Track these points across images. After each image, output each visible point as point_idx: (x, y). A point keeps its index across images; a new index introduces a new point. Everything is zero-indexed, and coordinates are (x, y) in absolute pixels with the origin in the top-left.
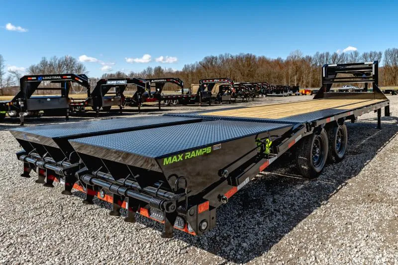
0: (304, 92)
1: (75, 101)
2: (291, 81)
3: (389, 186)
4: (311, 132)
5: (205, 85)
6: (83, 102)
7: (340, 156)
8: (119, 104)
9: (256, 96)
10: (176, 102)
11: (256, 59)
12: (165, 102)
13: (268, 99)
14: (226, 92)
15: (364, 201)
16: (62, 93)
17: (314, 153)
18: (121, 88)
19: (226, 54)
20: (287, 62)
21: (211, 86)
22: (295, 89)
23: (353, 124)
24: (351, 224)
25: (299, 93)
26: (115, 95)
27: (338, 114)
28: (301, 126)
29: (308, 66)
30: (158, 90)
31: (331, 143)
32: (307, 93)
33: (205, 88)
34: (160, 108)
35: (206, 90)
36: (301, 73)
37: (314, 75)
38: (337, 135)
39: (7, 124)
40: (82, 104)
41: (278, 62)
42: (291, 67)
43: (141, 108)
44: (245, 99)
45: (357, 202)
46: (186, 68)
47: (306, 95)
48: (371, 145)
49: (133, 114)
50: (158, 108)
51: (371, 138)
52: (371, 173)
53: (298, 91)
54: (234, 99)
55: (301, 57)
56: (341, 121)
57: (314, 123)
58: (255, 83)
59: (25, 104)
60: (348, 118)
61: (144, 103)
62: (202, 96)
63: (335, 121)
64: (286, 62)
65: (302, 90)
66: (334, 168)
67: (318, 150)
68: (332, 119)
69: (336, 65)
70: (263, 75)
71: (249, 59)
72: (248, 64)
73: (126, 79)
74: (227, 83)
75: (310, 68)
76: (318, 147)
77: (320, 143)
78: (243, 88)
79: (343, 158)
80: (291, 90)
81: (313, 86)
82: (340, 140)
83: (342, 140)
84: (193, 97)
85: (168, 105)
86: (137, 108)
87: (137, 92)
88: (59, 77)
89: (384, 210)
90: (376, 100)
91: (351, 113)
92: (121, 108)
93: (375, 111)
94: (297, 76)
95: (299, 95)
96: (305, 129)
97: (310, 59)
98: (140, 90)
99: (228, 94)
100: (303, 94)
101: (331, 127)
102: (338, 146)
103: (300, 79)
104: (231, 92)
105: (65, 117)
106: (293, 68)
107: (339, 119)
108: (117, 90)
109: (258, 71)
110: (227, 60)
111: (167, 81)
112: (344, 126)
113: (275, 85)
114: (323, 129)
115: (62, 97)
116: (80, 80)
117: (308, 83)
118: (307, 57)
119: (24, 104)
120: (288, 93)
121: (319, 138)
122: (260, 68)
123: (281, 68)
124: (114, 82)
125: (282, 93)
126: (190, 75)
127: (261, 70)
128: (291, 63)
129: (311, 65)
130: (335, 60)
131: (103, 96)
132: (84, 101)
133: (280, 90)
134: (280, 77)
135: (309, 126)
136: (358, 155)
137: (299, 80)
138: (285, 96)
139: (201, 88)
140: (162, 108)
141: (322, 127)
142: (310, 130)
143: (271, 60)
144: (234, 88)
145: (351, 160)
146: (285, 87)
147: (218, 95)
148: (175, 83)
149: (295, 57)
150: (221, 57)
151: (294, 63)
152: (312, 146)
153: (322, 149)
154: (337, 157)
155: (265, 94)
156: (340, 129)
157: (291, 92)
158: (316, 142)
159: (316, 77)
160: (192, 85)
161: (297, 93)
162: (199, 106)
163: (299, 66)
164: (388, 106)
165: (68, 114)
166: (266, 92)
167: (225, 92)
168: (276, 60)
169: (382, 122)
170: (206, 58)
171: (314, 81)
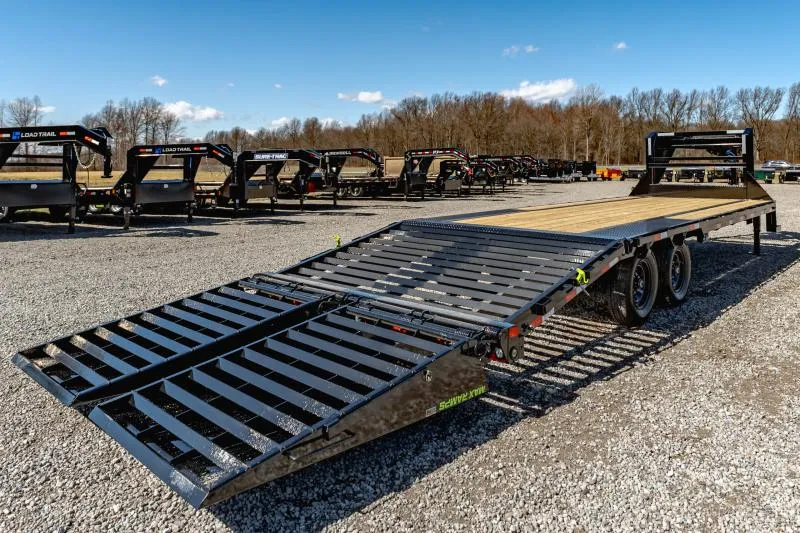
0: (606, 175)
1: (204, 188)
2: (577, 150)
3: (755, 341)
4: (631, 255)
5: (416, 162)
6: (214, 191)
7: (679, 296)
8: (271, 195)
9: (508, 182)
10: (358, 191)
11: (505, 103)
12: (354, 192)
13: (532, 188)
14: (454, 175)
15: (711, 357)
16: (185, 176)
17: (636, 286)
18: (276, 167)
19: (446, 94)
20: (571, 110)
21: (426, 163)
22: (588, 168)
23: (700, 245)
24: (690, 380)
25: (595, 176)
26: (264, 178)
27: (673, 228)
28: (617, 245)
29: (616, 116)
30: (334, 169)
31: (663, 275)
32: (614, 175)
33: (415, 166)
34: (335, 203)
35: (417, 169)
36: (601, 132)
37: (627, 137)
38: (672, 262)
39: (101, 227)
40: (213, 194)
41: (551, 111)
42: (578, 121)
43: (306, 202)
44: (488, 187)
45: (701, 357)
46: (365, 121)
47: (610, 179)
48: (736, 282)
49: (293, 214)
50: (331, 202)
51: (738, 271)
52: (728, 324)
53: (595, 172)
54: (467, 187)
55: (600, 99)
56: (679, 239)
57: (636, 241)
58: (508, 157)
59: (133, 193)
60: (690, 234)
61: (310, 194)
62: (409, 181)
63: (668, 239)
64: (567, 107)
65: (601, 169)
66: (668, 314)
67: (641, 283)
68: (664, 235)
69: (672, 134)
70: (518, 137)
71: (492, 103)
72: (490, 113)
73: (288, 152)
74: (455, 157)
75: (618, 121)
76: (642, 278)
77: (645, 272)
78: (486, 166)
79: (684, 300)
80: (579, 169)
81: (625, 161)
82: (677, 270)
83: (681, 270)
84: (393, 184)
85: (344, 198)
86: (297, 202)
87: (299, 173)
88: (188, 149)
89: (739, 367)
90: (750, 201)
91: (697, 226)
92: (272, 201)
93: (749, 222)
94: (591, 138)
95: (595, 179)
96: (622, 250)
97: (618, 103)
98: (305, 170)
99: (458, 177)
100: (604, 179)
101: (661, 248)
102: (674, 279)
103: (597, 144)
104: (462, 174)
105: (187, 216)
106: (581, 124)
107: (676, 237)
108: (268, 169)
109: (508, 129)
110: (448, 106)
111: (353, 155)
112: (686, 248)
113: (546, 159)
114: (650, 251)
115: (184, 181)
116: (220, 155)
117: (614, 153)
118: (613, 98)
119: (131, 192)
120: (574, 175)
121: (644, 264)
122: (514, 122)
123: (557, 121)
124: (267, 157)
125: (560, 175)
126: (372, 135)
127: (514, 127)
128: (579, 112)
129: (621, 115)
130: (674, 105)
131: (247, 180)
132: (217, 188)
133: (556, 171)
134: (553, 142)
135: (628, 245)
136: (710, 297)
137: (594, 147)
138: (567, 182)
139: (409, 166)
140: (339, 203)
141: (648, 247)
142: (631, 251)
143: (536, 105)
144: (471, 166)
145: (696, 304)
146: (565, 162)
147: (438, 180)
148: (366, 157)
149: (588, 99)
150: (436, 100)
151: (586, 111)
152: (633, 276)
153: (648, 282)
154: (673, 298)
155: (527, 178)
156: (677, 252)
157: (579, 174)
158: (639, 270)
159: (631, 140)
160: (385, 158)
161: (592, 175)
162: (402, 200)
163: (594, 117)
164: (774, 214)
165: (191, 212)
166: (529, 175)
167: (451, 173)
168: (546, 106)
169: (762, 241)
170: (405, 101)
171: (627, 150)
